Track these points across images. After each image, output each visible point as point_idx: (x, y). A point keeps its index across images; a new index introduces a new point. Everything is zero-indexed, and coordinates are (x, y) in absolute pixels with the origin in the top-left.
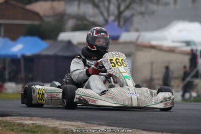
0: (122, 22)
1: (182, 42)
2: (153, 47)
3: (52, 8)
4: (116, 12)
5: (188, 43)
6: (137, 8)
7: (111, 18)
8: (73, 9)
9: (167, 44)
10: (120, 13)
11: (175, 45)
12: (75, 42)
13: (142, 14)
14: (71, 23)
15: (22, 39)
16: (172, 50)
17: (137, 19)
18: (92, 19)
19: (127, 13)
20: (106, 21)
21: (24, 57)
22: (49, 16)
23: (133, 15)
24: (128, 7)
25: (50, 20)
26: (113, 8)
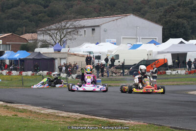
0: (62, 43)
1: (88, 52)
2: (75, 55)
3: (32, 37)
4: (59, 39)
5: (90, 53)
6: (68, 37)
7: (57, 41)
8: (41, 37)
9: (81, 53)
10: (61, 39)
11: (84, 53)
12: (42, 53)
13: (71, 39)
14: (40, 44)
15: (19, 51)
16: (83, 56)
17: (68, 42)
18: (49, 42)
19: (64, 39)
20: (55, 42)
21: (20, 59)
22: (31, 40)
23: (66, 40)
24: (64, 37)
25: (31, 42)
26: (58, 37)
